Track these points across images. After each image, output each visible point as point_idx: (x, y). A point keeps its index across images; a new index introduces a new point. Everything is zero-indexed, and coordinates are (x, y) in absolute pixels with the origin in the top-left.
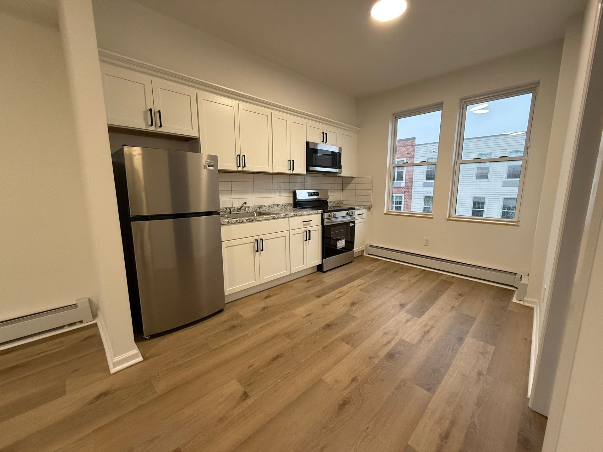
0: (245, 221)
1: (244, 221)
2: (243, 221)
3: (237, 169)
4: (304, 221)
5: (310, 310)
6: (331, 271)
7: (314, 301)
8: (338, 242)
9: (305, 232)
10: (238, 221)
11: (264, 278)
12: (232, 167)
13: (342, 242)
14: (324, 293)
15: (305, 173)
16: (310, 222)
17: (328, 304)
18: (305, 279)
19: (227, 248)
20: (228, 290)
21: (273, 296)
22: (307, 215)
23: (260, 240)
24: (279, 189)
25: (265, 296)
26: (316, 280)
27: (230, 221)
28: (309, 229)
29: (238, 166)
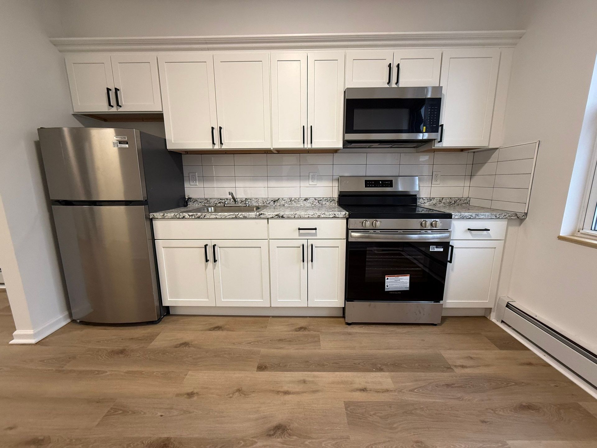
1: (186, 217)
3: (213, 147)
4: (300, 228)
5: (207, 388)
6: (363, 327)
7: (243, 372)
8: (388, 278)
9: (300, 247)
10: (178, 216)
11: (222, 300)
12: (205, 144)
13: (402, 279)
14: (281, 365)
15: (340, 145)
16: (314, 231)
17: (243, 396)
18: (302, 323)
19: (164, 249)
20: (168, 301)
21: (223, 330)
22: (308, 218)
23: (209, 247)
24: (311, 174)
25: (216, 325)
26: (312, 333)
27: (165, 215)
28: (310, 242)
29: (213, 143)
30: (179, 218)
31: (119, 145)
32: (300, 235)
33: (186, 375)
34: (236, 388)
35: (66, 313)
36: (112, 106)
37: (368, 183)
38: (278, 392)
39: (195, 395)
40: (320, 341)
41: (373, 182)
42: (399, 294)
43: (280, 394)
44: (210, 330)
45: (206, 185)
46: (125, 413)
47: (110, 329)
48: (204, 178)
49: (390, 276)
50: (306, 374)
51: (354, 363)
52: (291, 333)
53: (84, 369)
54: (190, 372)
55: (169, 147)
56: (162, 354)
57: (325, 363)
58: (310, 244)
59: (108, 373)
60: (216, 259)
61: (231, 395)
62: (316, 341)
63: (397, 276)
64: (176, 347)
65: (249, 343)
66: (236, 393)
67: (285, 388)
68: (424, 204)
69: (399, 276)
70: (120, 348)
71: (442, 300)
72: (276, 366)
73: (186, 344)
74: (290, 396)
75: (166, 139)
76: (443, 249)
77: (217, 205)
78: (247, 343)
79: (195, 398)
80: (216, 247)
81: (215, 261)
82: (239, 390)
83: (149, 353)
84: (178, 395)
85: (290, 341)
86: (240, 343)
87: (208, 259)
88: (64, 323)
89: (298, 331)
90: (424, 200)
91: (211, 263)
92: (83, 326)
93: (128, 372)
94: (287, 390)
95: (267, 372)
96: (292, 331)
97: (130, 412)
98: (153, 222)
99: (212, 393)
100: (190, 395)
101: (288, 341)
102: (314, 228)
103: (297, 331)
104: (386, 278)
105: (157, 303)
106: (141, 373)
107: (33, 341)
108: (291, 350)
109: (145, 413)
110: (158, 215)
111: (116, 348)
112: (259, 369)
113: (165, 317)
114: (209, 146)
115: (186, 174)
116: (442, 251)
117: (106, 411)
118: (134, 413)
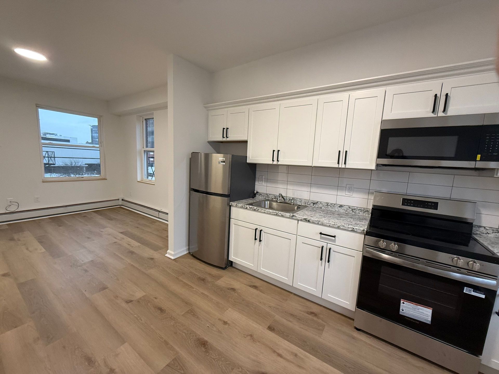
0: (248, 208)
2: (247, 208)
3: (273, 163)
4: (322, 233)
5: (235, 324)
6: (372, 339)
7: (258, 325)
8: (404, 302)
9: (320, 248)
10: (244, 207)
11: (262, 269)
12: (268, 161)
13: (421, 309)
14: (285, 334)
15: (373, 167)
16: (333, 238)
17: (253, 341)
18: (316, 309)
19: (235, 225)
20: (232, 258)
21: (257, 290)
22: (329, 226)
23: (258, 230)
24: (348, 186)
25: (255, 285)
26: (320, 321)
27: (237, 205)
28: (329, 246)
29: (273, 161)
30: (244, 208)
31: (221, 163)
32: (321, 238)
33: (227, 309)
34: (250, 333)
35: (188, 247)
36: (224, 138)
37: (406, 202)
38: (274, 352)
39: (227, 324)
40: (323, 331)
41: (412, 202)
42: (417, 323)
43: (275, 354)
44: (250, 286)
45: (269, 185)
46: (194, 315)
47: (203, 264)
48: (267, 180)
49: (406, 302)
50: (300, 351)
51: (345, 365)
52: (303, 313)
53: (186, 282)
54: (230, 309)
55: (248, 161)
56: (220, 290)
57: (319, 350)
58: (328, 248)
59: (194, 289)
60: (261, 240)
61: (246, 336)
62: (320, 329)
63: (415, 304)
64: (228, 289)
65: (270, 307)
66: (249, 336)
67: (280, 352)
68: (487, 234)
69: (419, 305)
70: (203, 277)
71: (481, 355)
72: (281, 333)
73: (233, 289)
74: (282, 359)
75: (247, 156)
76: (484, 296)
77: (273, 200)
78: (269, 306)
79: (227, 326)
80: (262, 232)
81: (260, 241)
82: (251, 336)
83: (215, 286)
84: (219, 319)
85: (299, 319)
86: (265, 304)
87: (256, 238)
88: (186, 253)
89: (310, 314)
90: (487, 229)
91: (258, 241)
92: (192, 257)
93: (202, 293)
94: (281, 353)
95: (273, 334)
96: (304, 312)
97: (196, 317)
98: (231, 207)
99: (236, 329)
100: (225, 323)
101: (298, 318)
102: (334, 235)
103: (308, 314)
104: (402, 302)
105: (226, 257)
106: (208, 296)
107: (173, 258)
108: (296, 326)
109: (202, 321)
110: (233, 204)
111: (202, 277)
112: (269, 328)
113: (229, 267)
114: (271, 162)
115: (257, 176)
116: (484, 298)
117: (187, 310)
118: (198, 318)
